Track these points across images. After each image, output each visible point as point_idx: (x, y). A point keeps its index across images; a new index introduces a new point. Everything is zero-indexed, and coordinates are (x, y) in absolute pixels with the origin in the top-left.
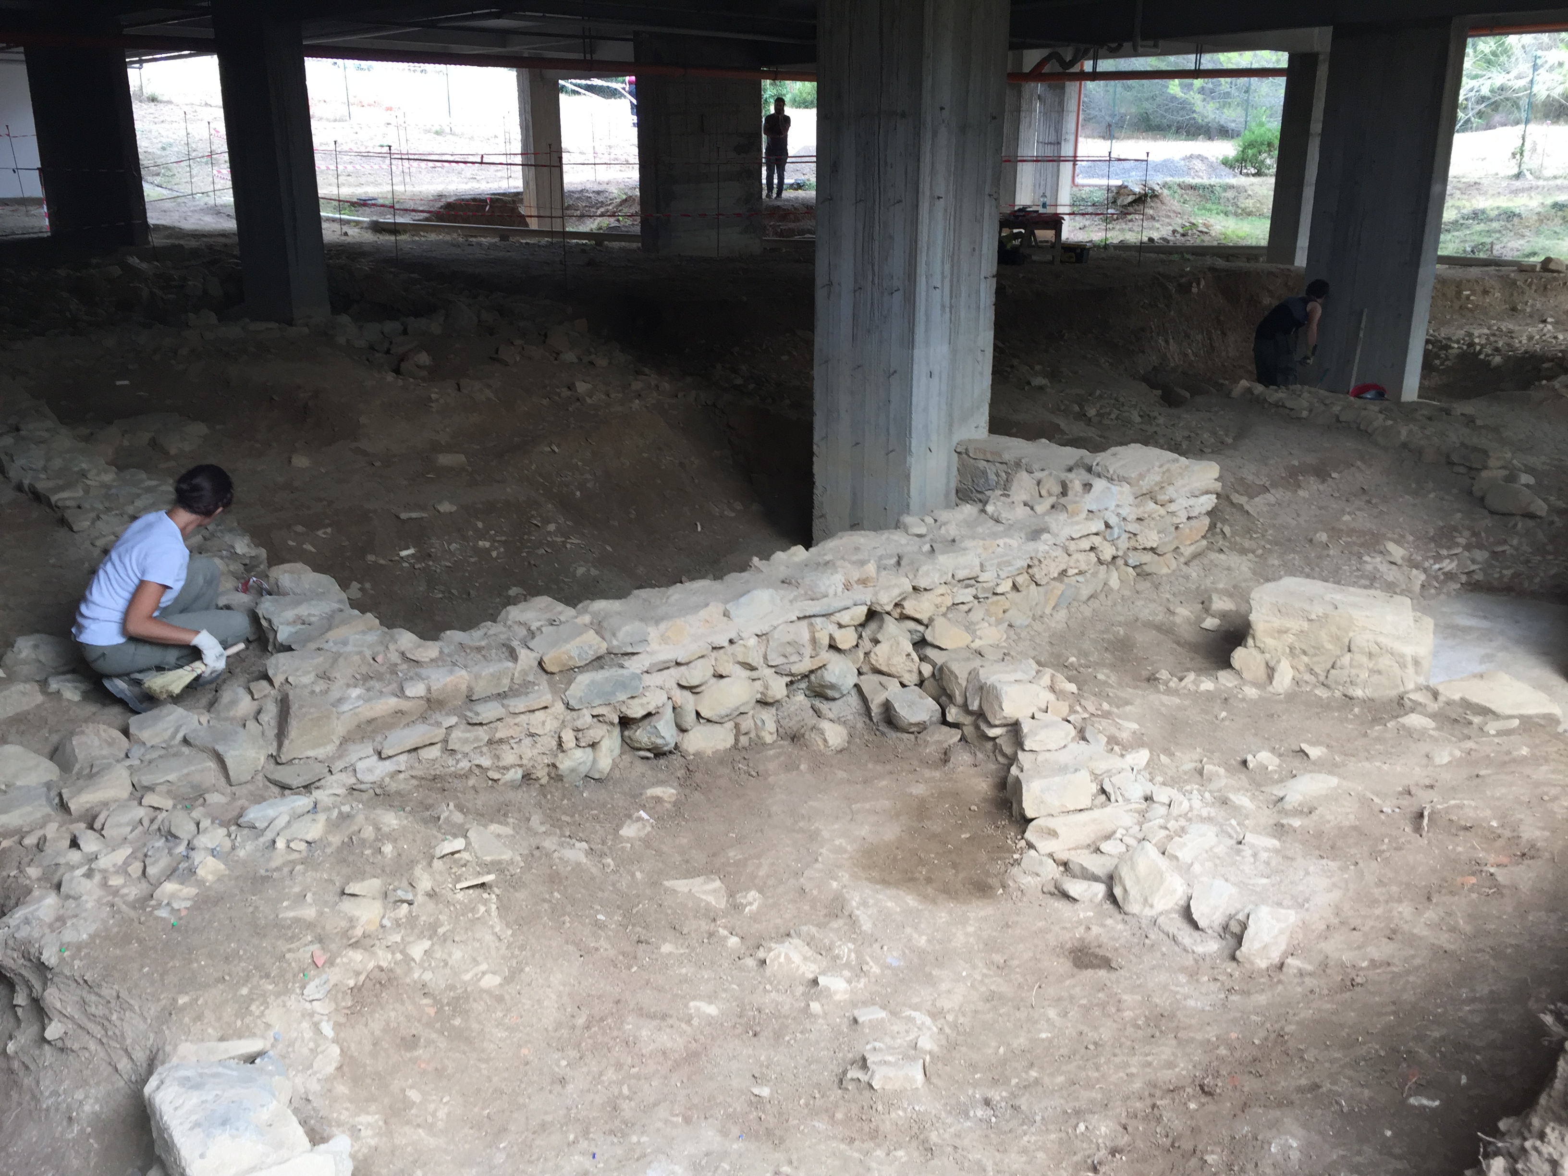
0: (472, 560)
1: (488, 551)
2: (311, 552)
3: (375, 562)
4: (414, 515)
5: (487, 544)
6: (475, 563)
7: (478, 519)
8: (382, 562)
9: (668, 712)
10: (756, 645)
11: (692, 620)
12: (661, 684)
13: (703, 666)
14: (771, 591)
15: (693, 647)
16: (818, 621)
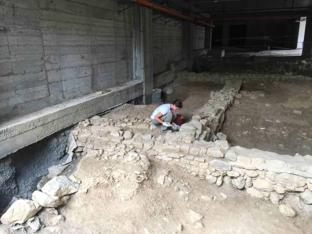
0: (278, 135)
1: (283, 134)
2: (243, 122)
3: (255, 128)
4: (269, 121)
5: (284, 133)
6: (278, 136)
7: (285, 126)
8: (256, 129)
9: (239, 179)
10: (273, 175)
11: (253, 159)
12: (239, 171)
13: (252, 172)
14: (283, 162)
15: (249, 166)
16: (300, 178)
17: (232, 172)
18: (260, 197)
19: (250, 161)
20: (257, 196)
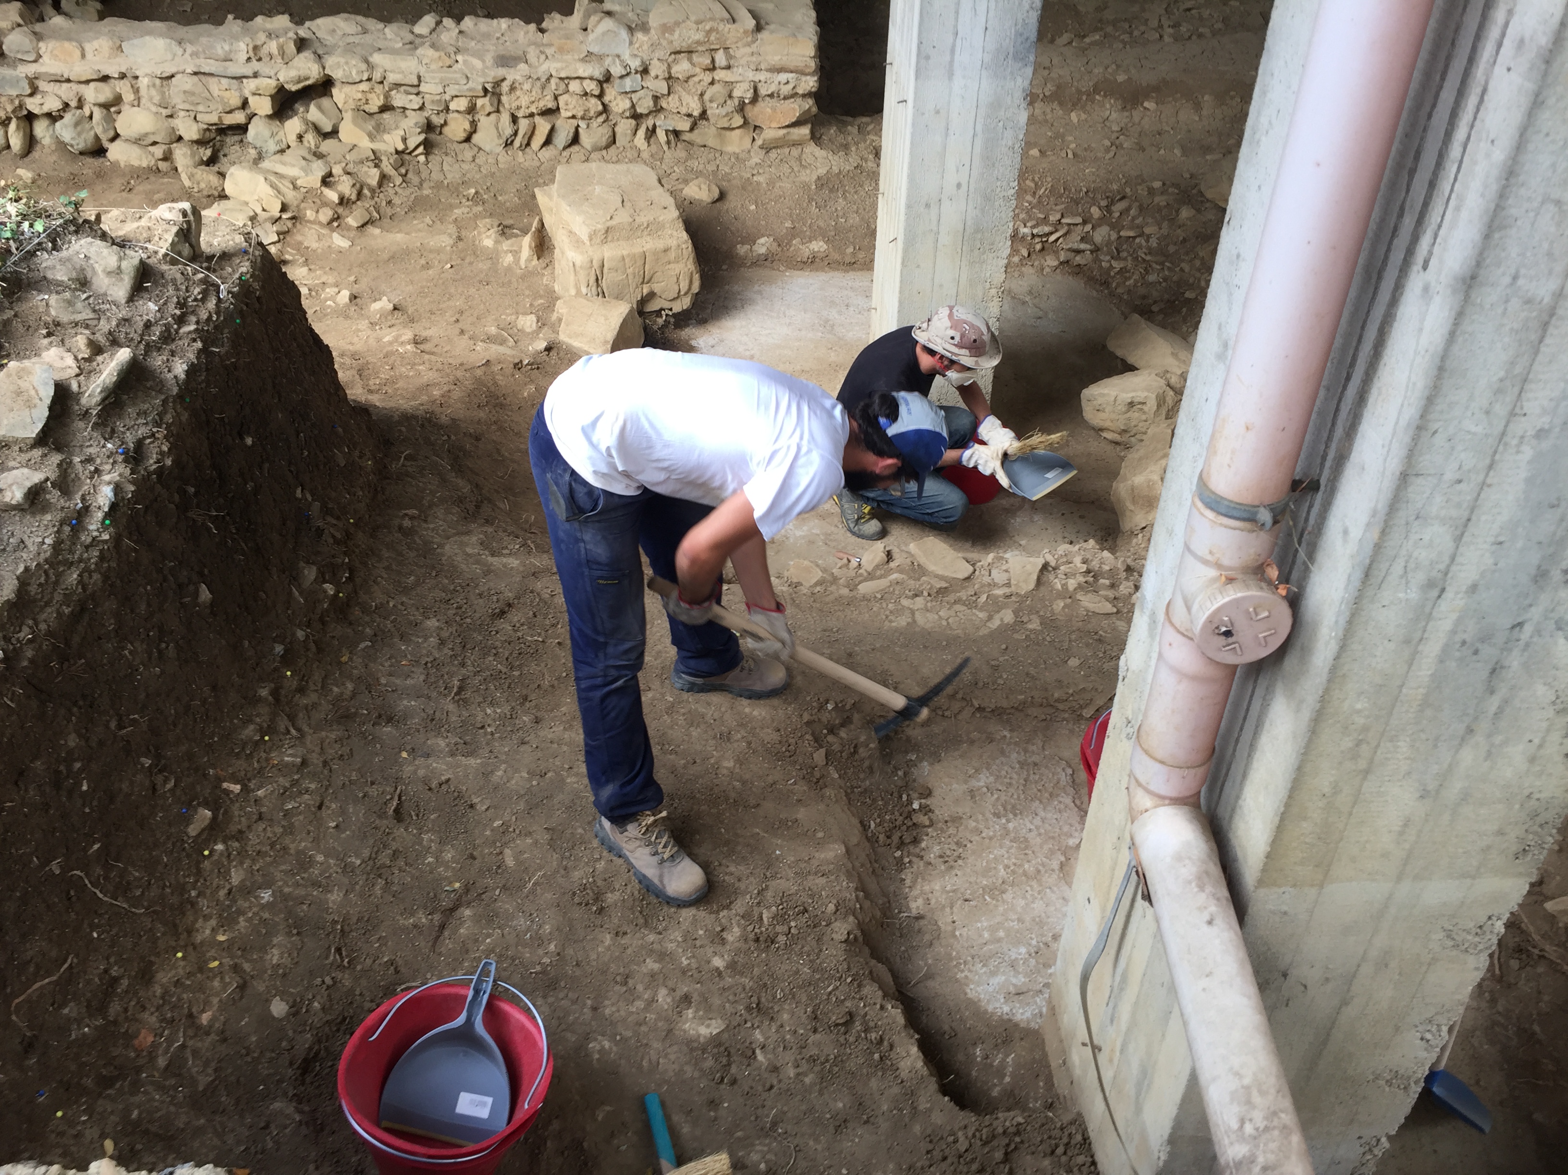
9: (68, 117)
10: (154, 85)
11: (88, 47)
12: (59, 93)
13: (96, 89)
14: (168, 41)
15: (80, 69)
16: (224, 81)
17: (37, 99)
18: (145, 165)
19: (78, 53)
20: (136, 163)
